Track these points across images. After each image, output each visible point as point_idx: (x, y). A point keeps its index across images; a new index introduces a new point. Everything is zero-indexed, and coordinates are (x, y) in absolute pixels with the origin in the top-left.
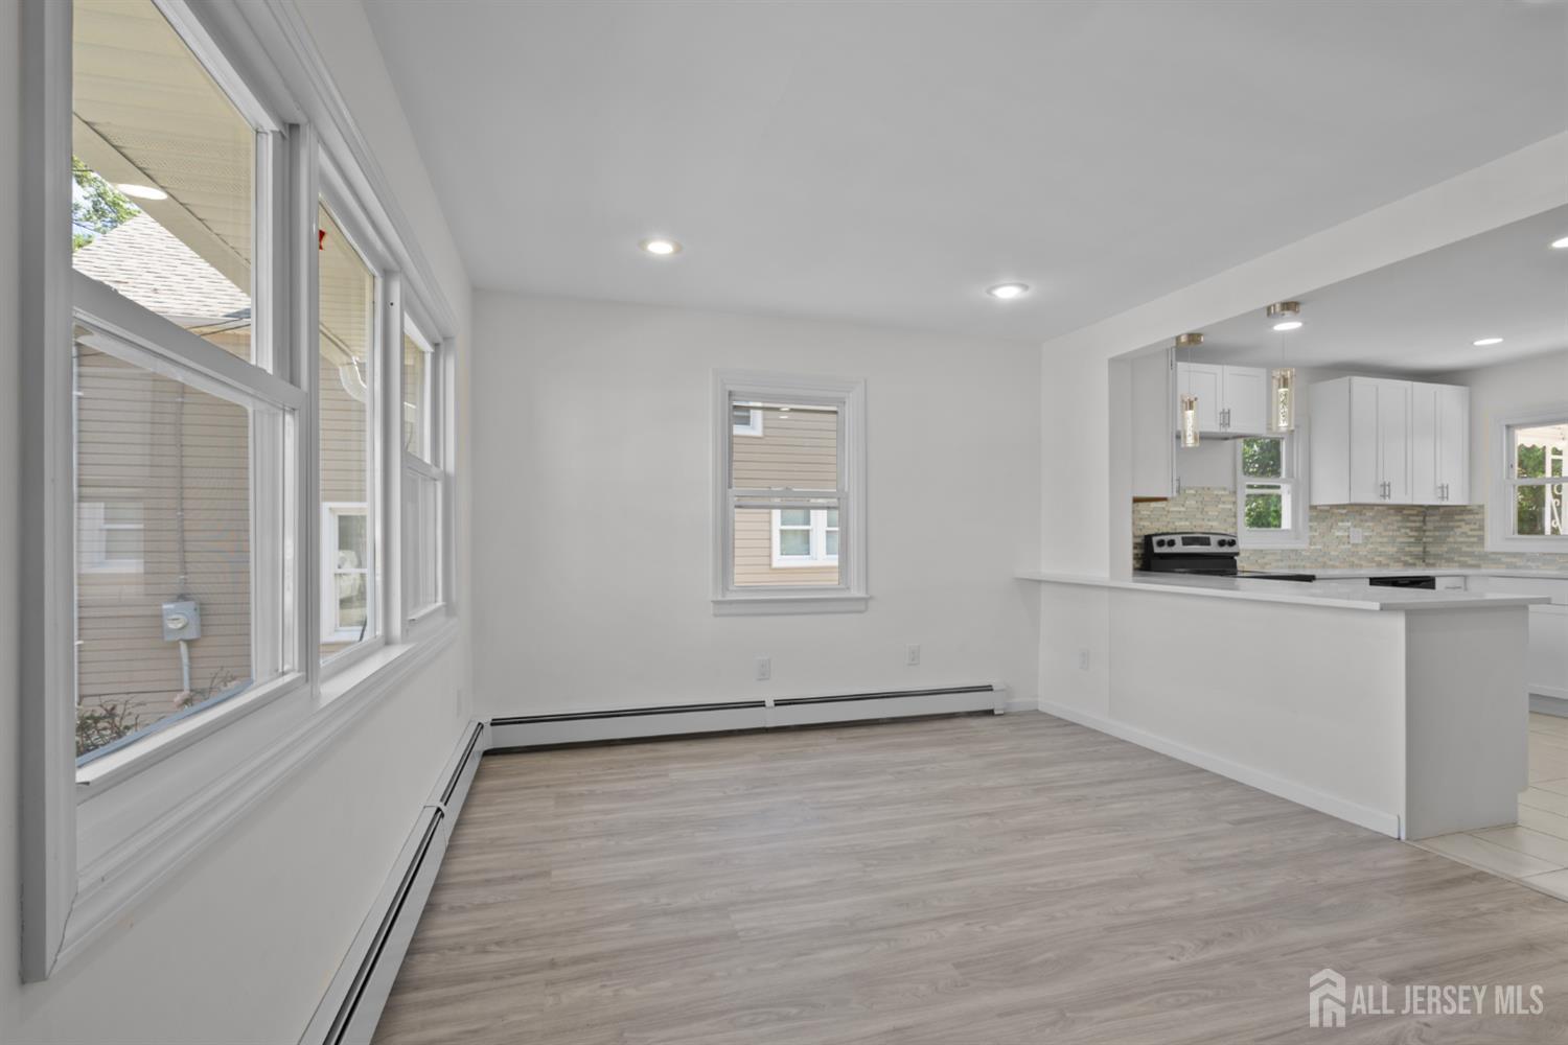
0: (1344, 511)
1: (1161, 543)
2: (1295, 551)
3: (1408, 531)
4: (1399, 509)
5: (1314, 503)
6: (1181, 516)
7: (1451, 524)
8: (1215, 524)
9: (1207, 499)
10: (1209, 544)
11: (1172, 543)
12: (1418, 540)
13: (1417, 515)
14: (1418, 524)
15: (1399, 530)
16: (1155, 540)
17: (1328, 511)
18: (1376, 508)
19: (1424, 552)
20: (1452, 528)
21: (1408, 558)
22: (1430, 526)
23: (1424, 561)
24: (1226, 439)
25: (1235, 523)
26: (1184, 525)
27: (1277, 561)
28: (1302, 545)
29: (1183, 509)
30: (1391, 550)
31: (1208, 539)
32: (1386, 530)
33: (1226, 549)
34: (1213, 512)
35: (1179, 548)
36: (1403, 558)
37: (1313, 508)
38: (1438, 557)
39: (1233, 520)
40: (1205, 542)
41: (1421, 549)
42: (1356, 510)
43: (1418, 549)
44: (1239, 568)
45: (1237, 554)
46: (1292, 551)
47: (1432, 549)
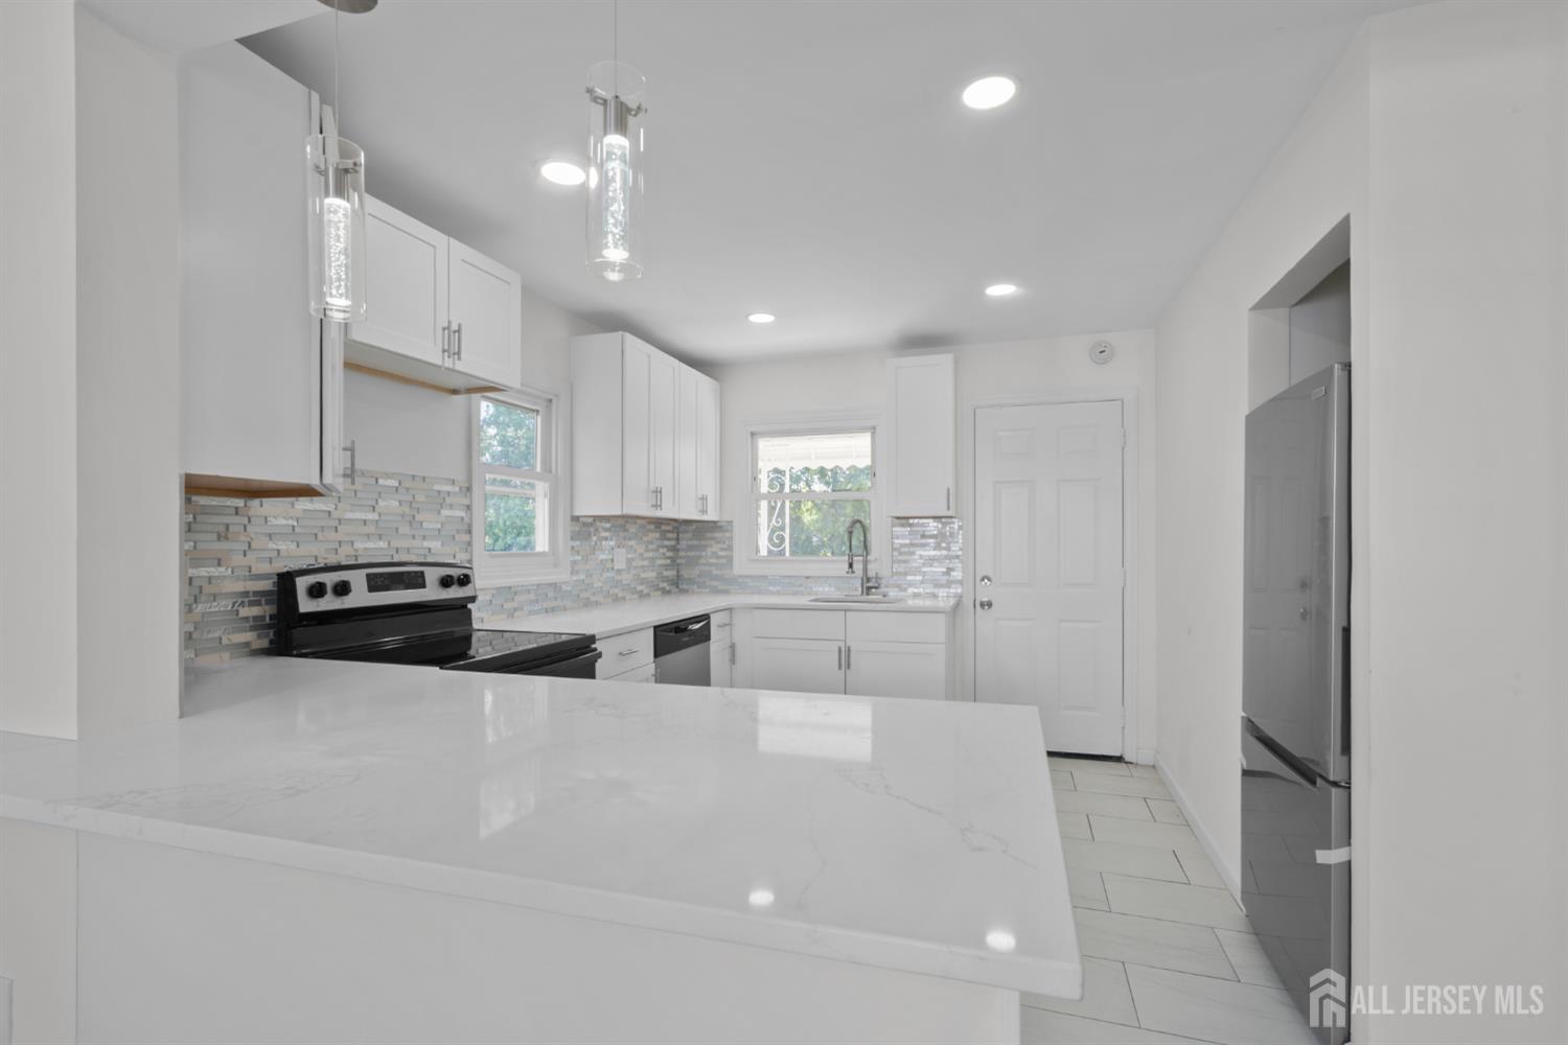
0: (608, 525)
1: (317, 591)
2: (554, 586)
3: (665, 550)
4: (658, 523)
5: (577, 513)
6: (371, 529)
7: (702, 543)
8: (435, 545)
9: (420, 498)
10: (423, 585)
11: (343, 589)
12: (673, 560)
13: (672, 532)
14: (673, 543)
15: (657, 550)
16: (302, 584)
17: (591, 524)
18: (639, 521)
19: (679, 576)
20: (704, 547)
21: (665, 585)
22: (683, 544)
23: (678, 587)
24: (455, 392)
25: (469, 544)
26: (375, 549)
27: (531, 602)
28: (562, 576)
29: (371, 516)
30: (651, 575)
31: (421, 574)
32: (647, 551)
33: (454, 593)
34: (430, 522)
35: (361, 597)
36: (662, 585)
37: (575, 519)
38: (691, 581)
39: (466, 538)
40: (417, 581)
41: (675, 572)
42: (622, 523)
43: (671, 573)
44: (475, 626)
45: (473, 599)
46: (550, 585)
47: (685, 573)
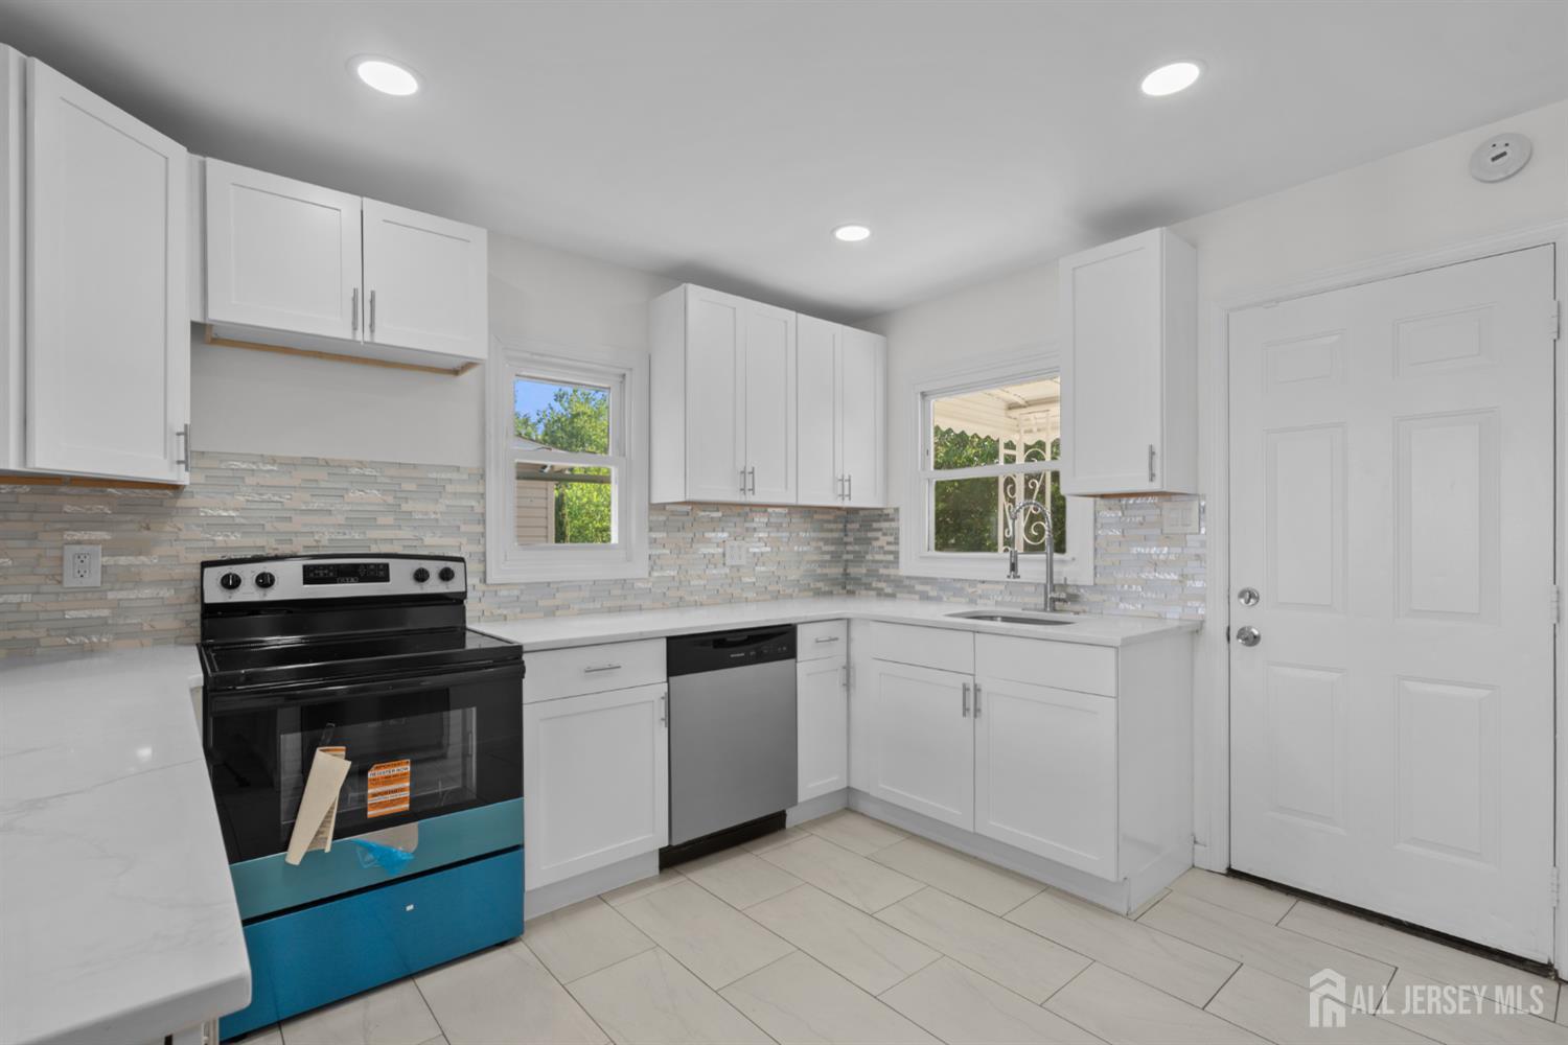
0: (715, 514)
1: (229, 582)
2: (622, 583)
3: (821, 544)
4: (809, 511)
5: (656, 500)
8: (407, 535)
10: (386, 578)
11: (266, 581)
12: (836, 557)
13: (836, 522)
14: (836, 535)
15: (807, 544)
16: (212, 574)
17: (683, 512)
19: (846, 574)
20: (870, 541)
21: (820, 585)
22: (851, 536)
23: (844, 588)
24: (456, 372)
25: (483, 535)
27: (582, 602)
28: (638, 570)
30: (794, 575)
31: (386, 566)
33: (435, 588)
35: (290, 588)
37: (654, 508)
39: (479, 529)
40: (380, 574)
41: (841, 570)
43: (833, 571)
45: (465, 595)
46: (616, 581)
47: (853, 572)
